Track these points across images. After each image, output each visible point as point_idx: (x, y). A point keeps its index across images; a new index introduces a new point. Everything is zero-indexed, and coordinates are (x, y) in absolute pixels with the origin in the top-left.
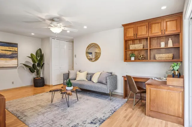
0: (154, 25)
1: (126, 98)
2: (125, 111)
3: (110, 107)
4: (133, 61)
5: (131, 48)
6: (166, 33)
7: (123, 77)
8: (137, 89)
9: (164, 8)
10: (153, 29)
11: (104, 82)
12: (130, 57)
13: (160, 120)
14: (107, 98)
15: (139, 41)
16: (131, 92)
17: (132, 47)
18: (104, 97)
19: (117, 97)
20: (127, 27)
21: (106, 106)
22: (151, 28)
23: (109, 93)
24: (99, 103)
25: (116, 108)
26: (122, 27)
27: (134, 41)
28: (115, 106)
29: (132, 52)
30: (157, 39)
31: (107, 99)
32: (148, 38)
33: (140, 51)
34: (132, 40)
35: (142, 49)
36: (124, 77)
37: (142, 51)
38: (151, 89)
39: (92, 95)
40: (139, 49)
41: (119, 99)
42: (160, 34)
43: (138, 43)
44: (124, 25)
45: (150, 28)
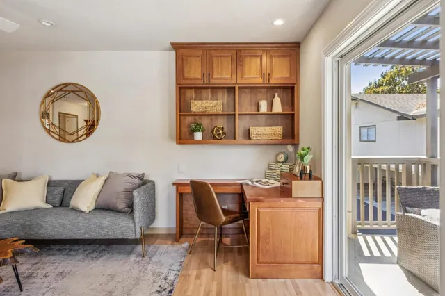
0: (247, 60)
1: (182, 240)
2: (198, 281)
3: (151, 281)
4: (198, 142)
5: (194, 109)
6: (272, 82)
7: (174, 184)
8: (222, 215)
9: (279, 22)
10: (246, 68)
11: (121, 205)
12: (192, 132)
13: (280, 280)
14: (130, 252)
15: (212, 92)
16: (202, 222)
17: (197, 106)
18: (119, 253)
19: (159, 241)
20: (185, 52)
21: (138, 280)
22: (242, 66)
23: (138, 236)
24: (112, 277)
25: (169, 278)
26: (170, 50)
27: (198, 90)
28: (165, 271)
29: (195, 119)
30: (251, 92)
31: (133, 258)
32: (234, 88)
33: (213, 117)
34: (196, 88)
35: (221, 113)
36: (178, 185)
37: (219, 117)
38: (261, 210)
39: (73, 253)
40: (214, 111)
41: (166, 246)
42: (260, 80)
43: (210, 96)
44: (176, 46)
45: (240, 65)
